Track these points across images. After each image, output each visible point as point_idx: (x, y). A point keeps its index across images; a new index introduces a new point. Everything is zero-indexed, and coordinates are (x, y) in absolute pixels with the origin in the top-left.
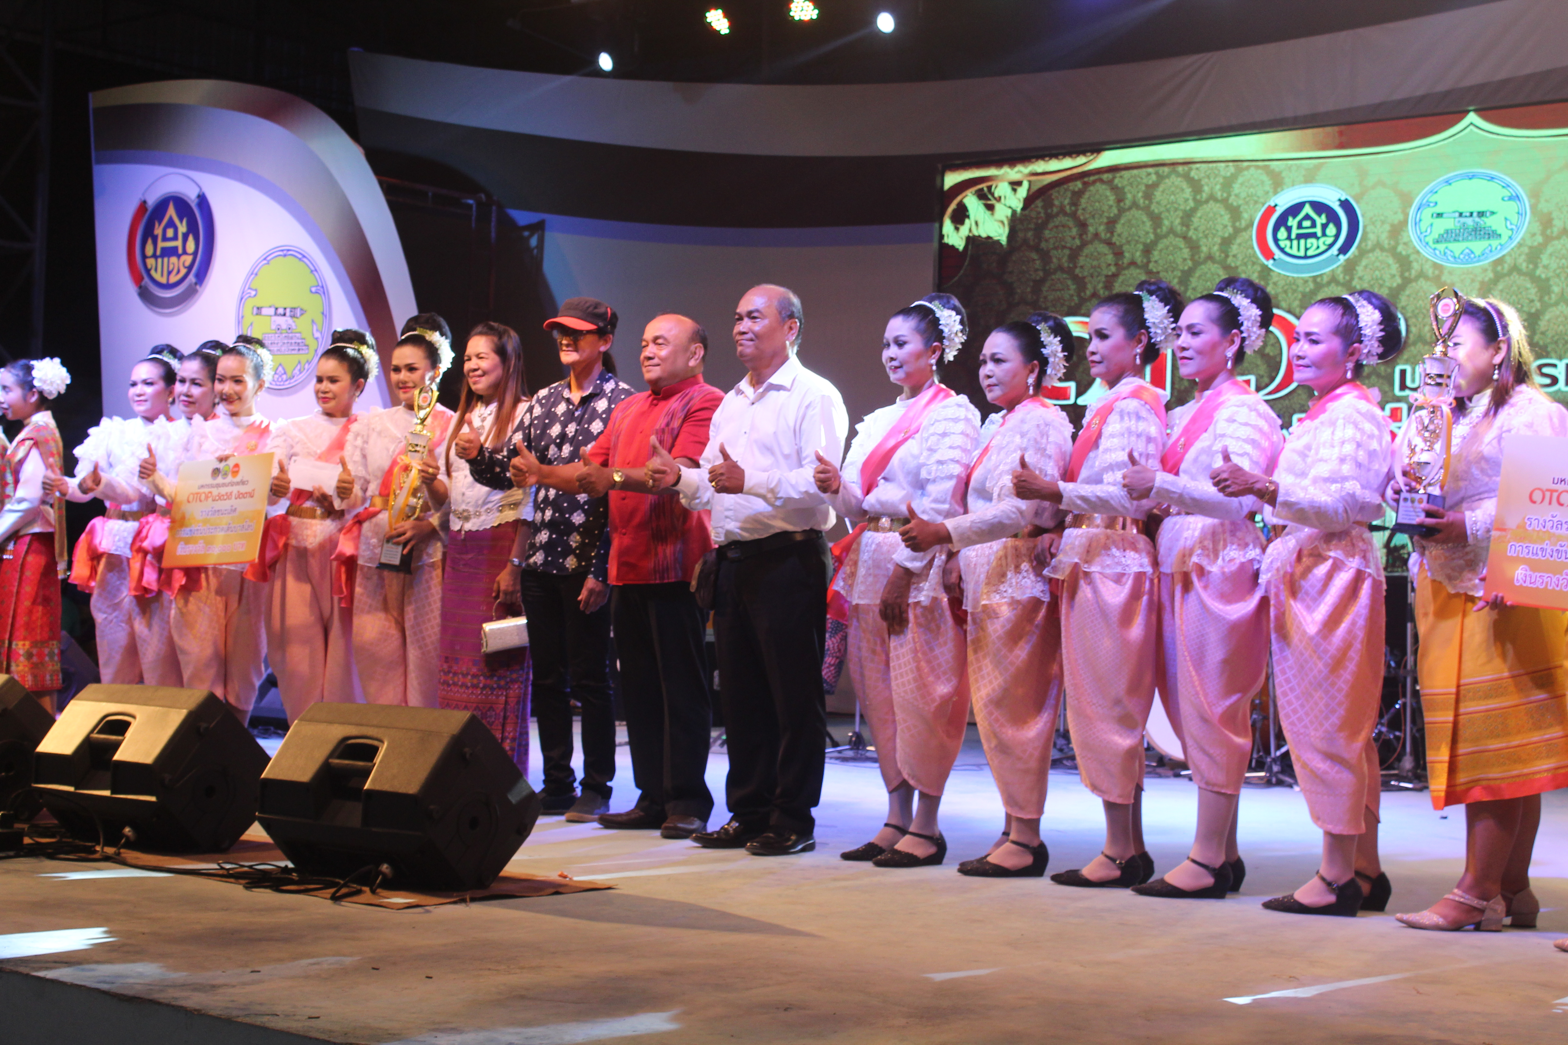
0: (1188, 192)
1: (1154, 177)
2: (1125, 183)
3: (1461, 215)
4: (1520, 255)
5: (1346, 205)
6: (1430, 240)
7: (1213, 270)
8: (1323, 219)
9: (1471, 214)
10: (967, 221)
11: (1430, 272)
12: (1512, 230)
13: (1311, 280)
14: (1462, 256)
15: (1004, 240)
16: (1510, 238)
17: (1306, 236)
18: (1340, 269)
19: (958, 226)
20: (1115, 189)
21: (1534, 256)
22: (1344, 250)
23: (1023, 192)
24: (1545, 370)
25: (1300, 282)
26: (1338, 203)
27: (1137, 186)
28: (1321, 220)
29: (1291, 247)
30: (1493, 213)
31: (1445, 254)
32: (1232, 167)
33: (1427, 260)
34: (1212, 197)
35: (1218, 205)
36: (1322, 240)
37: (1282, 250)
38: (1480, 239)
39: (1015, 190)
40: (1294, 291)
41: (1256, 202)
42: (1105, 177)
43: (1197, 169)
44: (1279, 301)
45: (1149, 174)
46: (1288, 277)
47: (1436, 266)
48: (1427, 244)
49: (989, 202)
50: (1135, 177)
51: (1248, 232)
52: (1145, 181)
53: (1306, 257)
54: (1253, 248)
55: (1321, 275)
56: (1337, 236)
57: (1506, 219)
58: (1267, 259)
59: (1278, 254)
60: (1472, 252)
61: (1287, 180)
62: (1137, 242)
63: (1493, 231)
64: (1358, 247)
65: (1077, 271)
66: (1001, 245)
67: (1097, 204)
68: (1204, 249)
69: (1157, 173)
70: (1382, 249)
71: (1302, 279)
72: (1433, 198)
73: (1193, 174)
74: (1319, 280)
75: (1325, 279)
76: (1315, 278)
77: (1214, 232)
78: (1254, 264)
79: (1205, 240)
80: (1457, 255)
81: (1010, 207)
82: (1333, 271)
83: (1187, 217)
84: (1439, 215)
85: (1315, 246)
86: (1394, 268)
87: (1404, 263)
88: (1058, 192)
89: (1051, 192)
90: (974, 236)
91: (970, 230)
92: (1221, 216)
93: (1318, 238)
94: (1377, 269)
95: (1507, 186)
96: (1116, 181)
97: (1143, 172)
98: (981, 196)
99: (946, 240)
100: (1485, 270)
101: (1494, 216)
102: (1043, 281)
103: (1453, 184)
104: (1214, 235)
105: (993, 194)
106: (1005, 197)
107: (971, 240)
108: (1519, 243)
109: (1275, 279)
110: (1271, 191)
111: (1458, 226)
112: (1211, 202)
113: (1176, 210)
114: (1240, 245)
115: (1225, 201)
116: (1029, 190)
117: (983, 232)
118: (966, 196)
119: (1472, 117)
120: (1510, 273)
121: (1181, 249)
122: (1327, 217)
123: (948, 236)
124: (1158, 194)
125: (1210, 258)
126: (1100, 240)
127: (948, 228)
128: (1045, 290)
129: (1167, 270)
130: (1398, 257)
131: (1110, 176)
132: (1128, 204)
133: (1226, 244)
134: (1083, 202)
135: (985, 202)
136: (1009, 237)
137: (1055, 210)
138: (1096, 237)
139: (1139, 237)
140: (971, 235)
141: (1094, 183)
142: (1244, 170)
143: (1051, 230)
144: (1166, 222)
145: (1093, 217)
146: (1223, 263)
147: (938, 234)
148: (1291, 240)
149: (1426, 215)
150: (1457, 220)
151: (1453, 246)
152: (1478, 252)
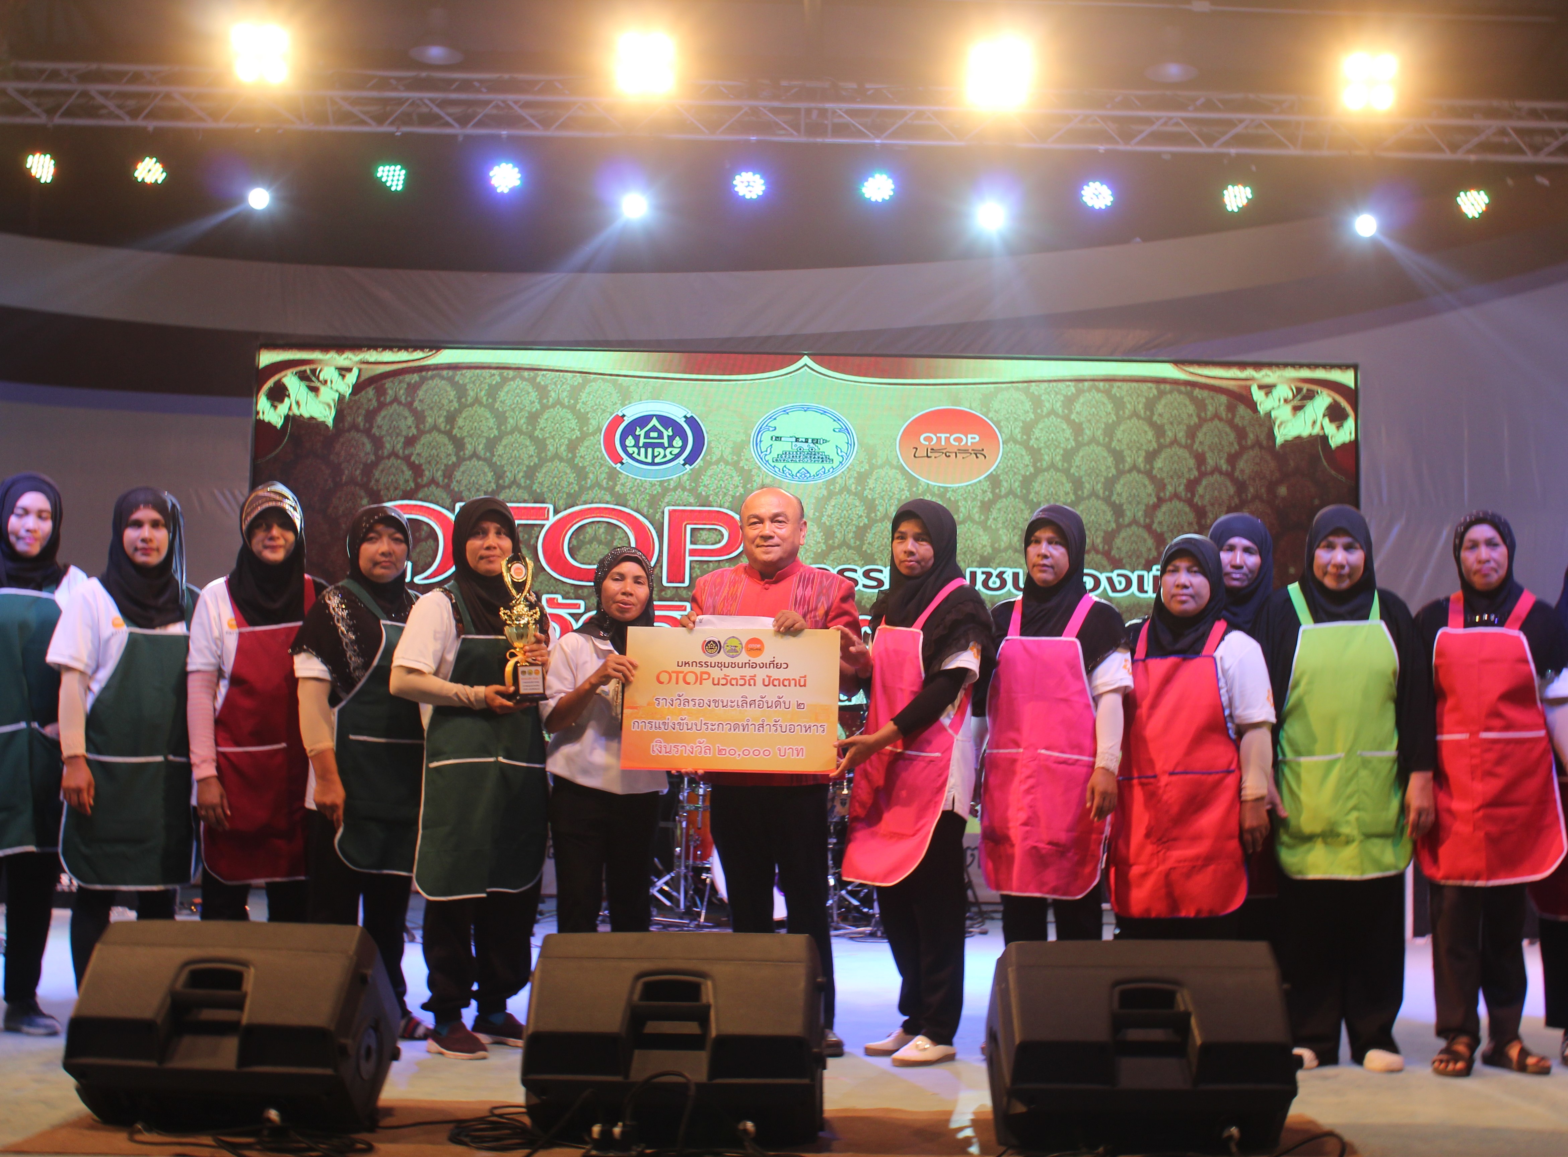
0: (534, 395)
1: (498, 379)
2: (467, 380)
3: (797, 440)
4: (849, 478)
5: (691, 421)
6: (769, 458)
7: (560, 468)
8: (670, 432)
9: (807, 440)
10: (286, 399)
12: (842, 456)
13: (658, 484)
14: (798, 475)
15: (330, 422)
16: (841, 463)
17: (654, 446)
18: (686, 477)
19: (276, 403)
20: (454, 385)
21: (862, 479)
22: (690, 460)
23: (352, 378)
24: (872, 574)
25: (648, 486)
26: (684, 419)
27: (480, 385)
28: (668, 433)
30: (825, 441)
31: (783, 471)
32: (579, 378)
33: (767, 475)
34: (558, 402)
35: (565, 410)
36: (669, 450)
37: (630, 456)
38: (815, 462)
39: (344, 377)
40: (642, 493)
41: (604, 411)
42: (445, 373)
43: (543, 375)
44: (627, 500)
45: (494, 375)
46: (636, 479)
48: (767, 461)
49: (312, 384)
50: (478, 376)
51: (596, 437)
52: (488, 381)
53: (653, 464)
54: (601, 452)
55: (669, 481)
56: (683, 448)
57: (837, 446)
58: (616, 462)
59: (625, 459)
60: (808, 472)
61: (635, 395)
62: (480, 436)
63: (826, 457)
64: (704, 459)
65: (413, 458)
66: (327, 426)
67: (436, 397)
68: (551, 449)
69: (500, 375)
70: (727, 463)
71: (650, 483)
72: (773, 424)
73: (539, 379)
74: (666, 484)
75: (672, 485)
76: (662, 482)
77: (561, 434)
78: (602, 465)
79: (552, 441)
80: (794, 474)
81: (337, 391)
82: (680, 478)
83: (533, 418)
84: (778, 439)
85: (662, 455)
86: (737, 480)
87: (747, 476)
88: (392, 382)
89: (384, 382)
90: (294, 416)
92: (569, 420)
93: (665, 449)
94: (721, 479)
95: (837, 420)
96: (457, 379)
97: (486, 373)
98: (303, 376)
99: (261, 416)
100: (820, 488)
101: (826, 444)
102: (375, 464)
103: (790, 414)
104: (561, 437)
105: (318, 378)
106: (332, 382)
107: (289, 419)
108: (848, 468)
109: (623, 481)
110: (619, 403)
111: (795, 449)
112: (558, 407)
113: (521, 410)
114: (587, 447)
115: (572, 408)
116: (359, 377)
117: (306, 411)
118: (286, 376)
119: (806, 360)
120: (840, 492)
121: (527, 447)
122: (674, 430)
123: (263, 413)
124: (502, 394)
125: (557, 456)
126: (439, 431)
127: (263, 404)
128: (377, 474)
129: (511, 464)
130: (741, 471)
131: (451, 373)
132: (470, 400)
133: (573, 446)
134: (421, 393)
135: (307, 383)
136: (336, 419)
137: (388, 399)
138: (435, 428)
139: (482, 432)
140: (291, 414)
141: (432, 378)
142: (590, 381)
143: (384, 417)
144: (511, 421)
145: (432, 409)
146: (571, 462)
147: (251, 409)
148: (639, 448)
149: (766, 437)
150: (794, 444)
151: (790, 465)
152: (813, 473)
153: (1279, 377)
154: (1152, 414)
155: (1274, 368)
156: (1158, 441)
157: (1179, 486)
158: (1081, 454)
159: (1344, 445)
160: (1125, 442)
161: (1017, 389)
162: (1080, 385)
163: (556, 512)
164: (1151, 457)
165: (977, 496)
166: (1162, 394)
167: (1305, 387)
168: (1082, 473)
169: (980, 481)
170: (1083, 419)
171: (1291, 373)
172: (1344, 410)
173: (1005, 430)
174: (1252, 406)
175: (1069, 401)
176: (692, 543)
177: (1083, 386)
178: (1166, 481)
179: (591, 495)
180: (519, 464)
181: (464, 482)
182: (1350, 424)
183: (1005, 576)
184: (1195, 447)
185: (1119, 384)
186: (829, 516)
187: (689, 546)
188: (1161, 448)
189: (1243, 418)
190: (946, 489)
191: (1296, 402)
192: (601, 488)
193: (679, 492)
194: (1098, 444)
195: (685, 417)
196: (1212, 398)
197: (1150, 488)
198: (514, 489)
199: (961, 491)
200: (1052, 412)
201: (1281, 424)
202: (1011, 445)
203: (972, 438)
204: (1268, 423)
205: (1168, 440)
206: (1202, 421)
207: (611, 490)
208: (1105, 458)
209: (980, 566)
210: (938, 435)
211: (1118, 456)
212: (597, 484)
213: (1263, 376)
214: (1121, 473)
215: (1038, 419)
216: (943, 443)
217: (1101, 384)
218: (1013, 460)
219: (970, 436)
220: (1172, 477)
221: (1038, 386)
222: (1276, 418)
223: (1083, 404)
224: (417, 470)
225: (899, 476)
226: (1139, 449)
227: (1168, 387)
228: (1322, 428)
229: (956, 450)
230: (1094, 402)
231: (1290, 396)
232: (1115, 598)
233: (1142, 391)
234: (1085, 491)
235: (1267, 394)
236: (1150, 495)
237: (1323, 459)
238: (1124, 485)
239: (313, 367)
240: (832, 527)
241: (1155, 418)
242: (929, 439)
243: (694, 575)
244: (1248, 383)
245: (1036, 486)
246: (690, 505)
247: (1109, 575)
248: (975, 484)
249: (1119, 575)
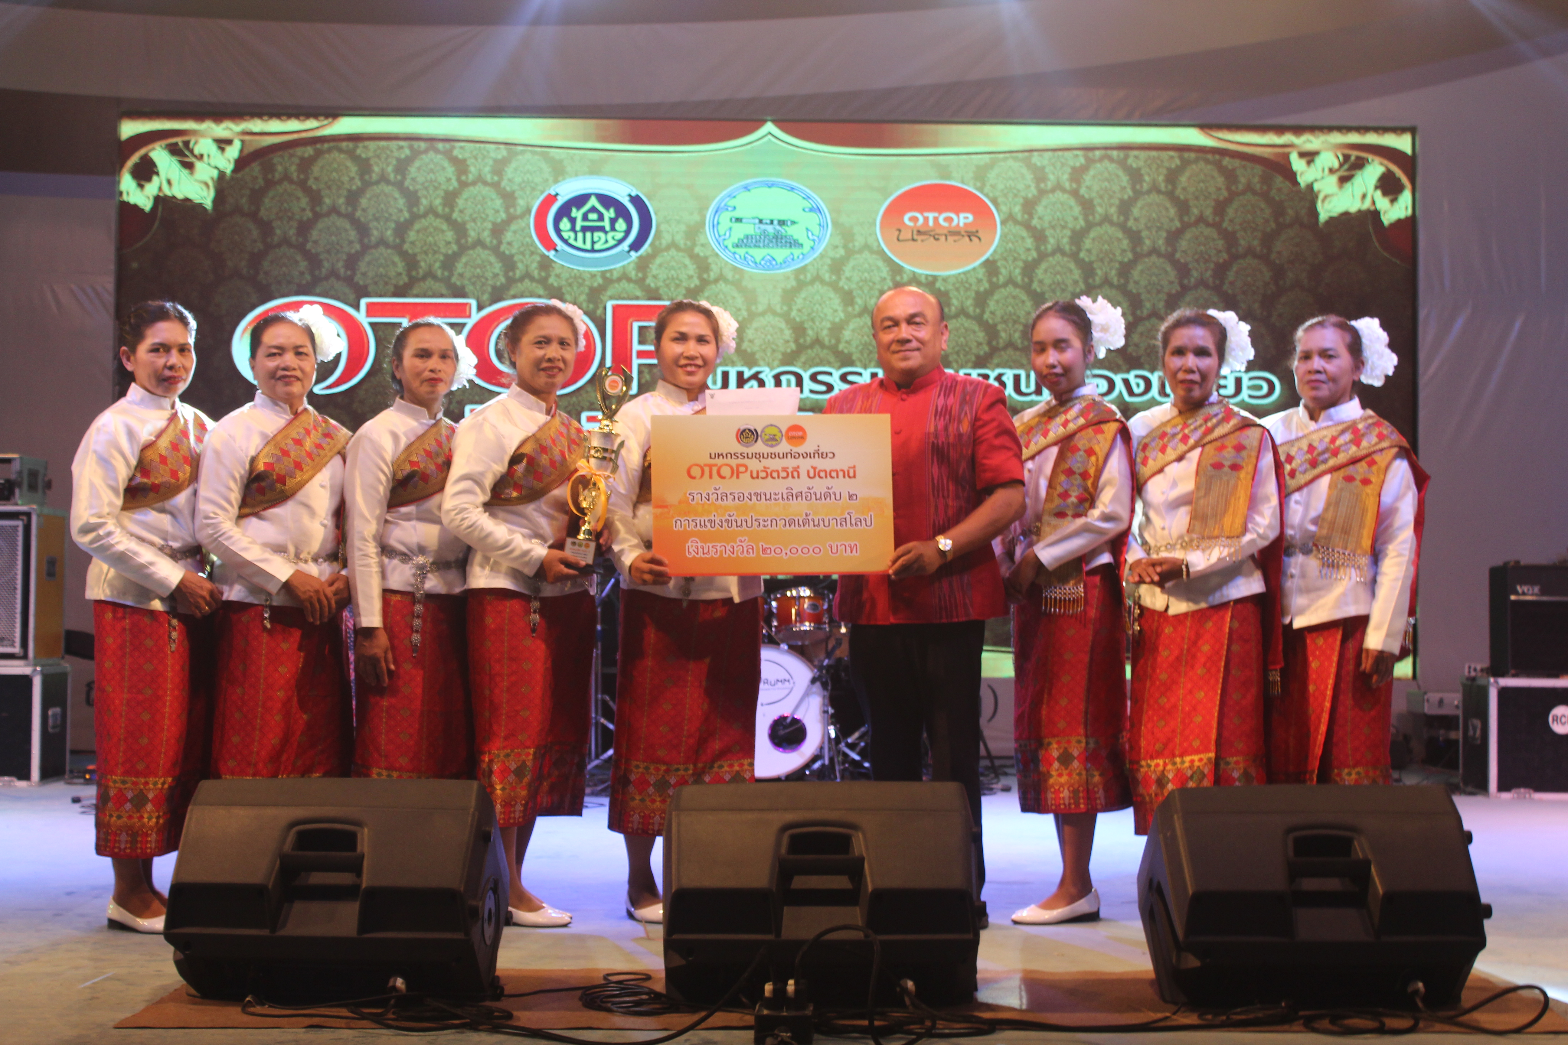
0: (450, 171)
1: (407, 152)
2: (371, 154)
3: (761, 221)
4: (822, 266)
5: (636, 201)
6: (729, 243)
7: (483, 256)
8: (612, 213)
9: (772, 222)
10: (155, 178)
11: (729, 275)
12: (814, 240)
13: (599, 274)
14: (763, 263)
15: (208, 203)
16: (812, 248)
17: (593, 229)
18: (631, 266)
19: (143, 183)
20: (356, 159)
21: (837, 267)
22: (636, 246)
23: (233, 152)
25: (587, 276)
26: (628, 198)
27: (386, 159)
28: (609, 214)
29: (576, 239)
30: (793, 223)
31: (745, 258)
32: (503, 152)
33: (727, 263)
34: (480, 179)
35: (487, 188)
36: (611, 234)
37: (565, 241)
38: (782, 247)
39: (222, 150)
40: (580, 285)
41: (533, 189)
42: (344, 145)
43: (462, 148)
44: (563, 294)
45: (401, 148)
46: (573, 269)
47: (735, 269)
48: (726, 247)
49: (187, 160)
50: (383, 149)
51: (525, 219)
52: (396, 154)
53: (593, 251)
54: (531, 237)
55: (611, 271)
56: (628, 232)
57: (807, 230)
58: (548, 250)
59: (560, 245)
60: (774, 259)
61: (569, 169)
62: (387, 220)
63: (795, 241)
64: (652, 244)
65: (309, 246)
66: (205, 208)
67: (334, 174)
68: (472, 234)
69: (411, 148)
70: (678, 249)
71: (590, 273)
72: (732, 203)
73: (456, 153)
74: (608, 275)
75: (616, 275)
76: (603, 273)
77: (483, 216)
78: (532, 253)
79: (473, 224)
80: (758, 262)
81: (216, 167)
82: (624, 267)
83: (450, 199)
84: (739, 220)
85: (603, 240)
86: (692, 269)
87: (703, 265)
88: (282, 157)
89: (271, 156)
90: (166, 196)
91: (160, 189)
92: (492, 200)
93: (606, 233)
94: (673, 268)
95: (808, 198)
96: (358, 152)
97: (393, 144)
98: (174, 150)
99: (125, 198)
100: (788, 278)
101: (795, 226)
102: (263, 254)
103: (753, 191)
104: (484, 220)
105: (192, 151)
106: (209, 156)
107: (160, 200)
108: (821, 254)
109: (558, 271)
110: (551, 179)
111: (758, 232)
112: (480, 184)
113: (436, 188)
114: (515, 232)
115: (496, 186)
116: (241, 151)
117: (178, 192)
118: (154, 149)
119: (769, 127)
120: (812, 282)
121: (443, 231)
122: (616, 212)
123: (128, 193)
124: (413, 170)
125: (479, 243)
126: (339, 214)
127: (127, 184)
128: (266, 264)
129: (426, 253)
130: (694, 257)
131: (351, 145)
132: (375, 177)
133: (498, 230)
134: (316, 170)
135: (180, 159)
136: (217, 201)
137: (277, 176)
138: (334, 210)
139: (391, 215)
140: (161, 195)
141: (329, 150)
142: (517, 154)
143: (273, 198)
144: (424, 202)
145: (329, 188)
146: (496, 250)
147: (114, 191)
148: (576, 232)
149: (725, 218)
150: (757, 226)
151: (753, 251)
152: (779, 260)
153: (1323, 142)
154: (1175, 187)
155: (1317, 133)
156: (1181, 220)
157: (1206, 270)
158: (1092, 234)
159: (1399, 222)
160: (1143, 221)
161: (1016, 159)
162: (1090, 154)
163: (480, 308)
164: (1174, 237)
165: (971, 285)
166: (1185, 163)
167: (1354, 154)
168: (1093, 258)
169: (974, 269)
170: (1094, 195)
171: (1338, 138)
172: (1399, 180)
173: (1004, 208)
174: (1291, 176)
175: (1077, 174)
176: (641, 342)
177: (1094, 156)
178: (1190, 266)
179: (520, 287)
180: (435, 252)
181: (371, 274)
182: (1406, 197)
183: (1004, 378)
184: (1225, 225)
185: (1136, 153)
186: (799, 310)
187: (636, 347)
188: (1185, 227)
189: (1279, 190)
190: (935, 278)
191: (1342, 173)
192: (532, 279)
193: (624, 284)
194: (1112, 223)
195: (630, 195)
196: (1244, 167)
197: (1172, 274)
198: (430, 283)
199: (952, 280)
200: (1058, 187)
201: (1326, 197)
202: (1010, 225)
203: (966, 218)
204: (1310, 196)
205: (1193, 219)
206: (1232, 196)
207: (543, 282)
208: (1119, 240)
209: (976, 366)
210: (926, 214)
211: (1135, 238)
212: (528, 276)
213: (1304, 142)
214: (1138, 257)
215: (1042, 193)
216: (931, 223)
217: (1115, 153)
218: (1013, 243)
219: (962, 215)
220: (1197, 261)
221: (1041, 156)
222: (1319, 192)
223: (1094, 177)
224: (314, 261)
225: (880, 264)
226: (1159, 229)
227: (1193, 155)
228: (1374, 203)
229: (945, 232)
230: (1106, 174)
231: (1336, 165)
232: (1133, 403)
233: (1162, 161)
234: (1097, 279)
235: (1309, 163)
236: (1171, 283)
237: (1374, 240)
238: (1142, 272)
239: (186, 138)
240: (802, 323)
241: (1178, 192)
242: (914, 219)
243: (643, 381)
244: (1286, 150)
245: (1040, 272)
246: (637, 298)
247: (1125, 376)
248: (968, 272)
249: (1137, 376)
